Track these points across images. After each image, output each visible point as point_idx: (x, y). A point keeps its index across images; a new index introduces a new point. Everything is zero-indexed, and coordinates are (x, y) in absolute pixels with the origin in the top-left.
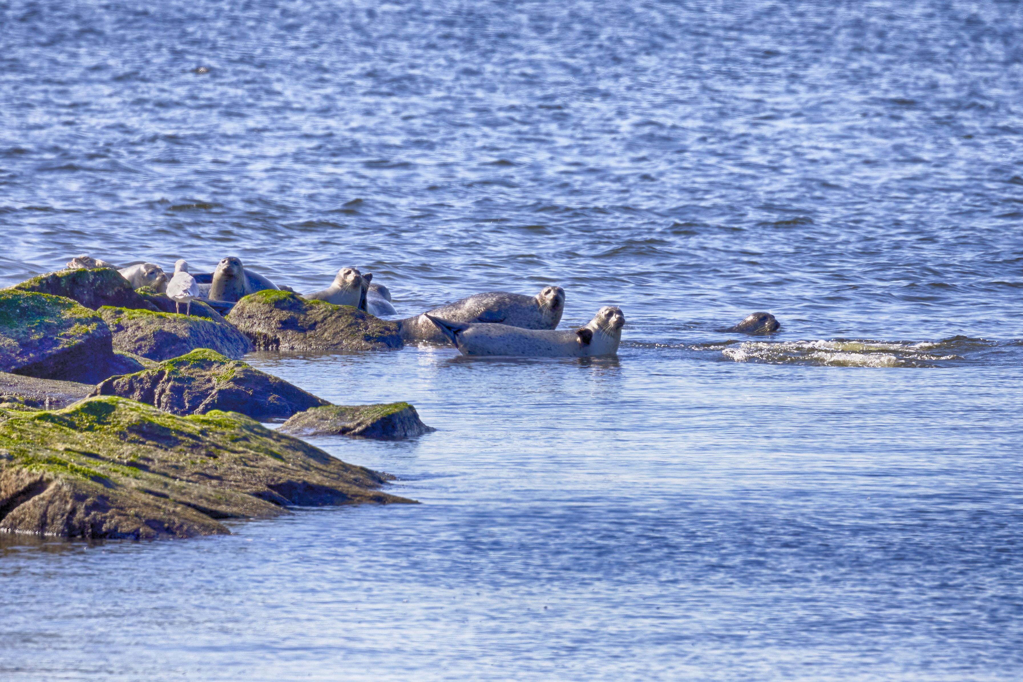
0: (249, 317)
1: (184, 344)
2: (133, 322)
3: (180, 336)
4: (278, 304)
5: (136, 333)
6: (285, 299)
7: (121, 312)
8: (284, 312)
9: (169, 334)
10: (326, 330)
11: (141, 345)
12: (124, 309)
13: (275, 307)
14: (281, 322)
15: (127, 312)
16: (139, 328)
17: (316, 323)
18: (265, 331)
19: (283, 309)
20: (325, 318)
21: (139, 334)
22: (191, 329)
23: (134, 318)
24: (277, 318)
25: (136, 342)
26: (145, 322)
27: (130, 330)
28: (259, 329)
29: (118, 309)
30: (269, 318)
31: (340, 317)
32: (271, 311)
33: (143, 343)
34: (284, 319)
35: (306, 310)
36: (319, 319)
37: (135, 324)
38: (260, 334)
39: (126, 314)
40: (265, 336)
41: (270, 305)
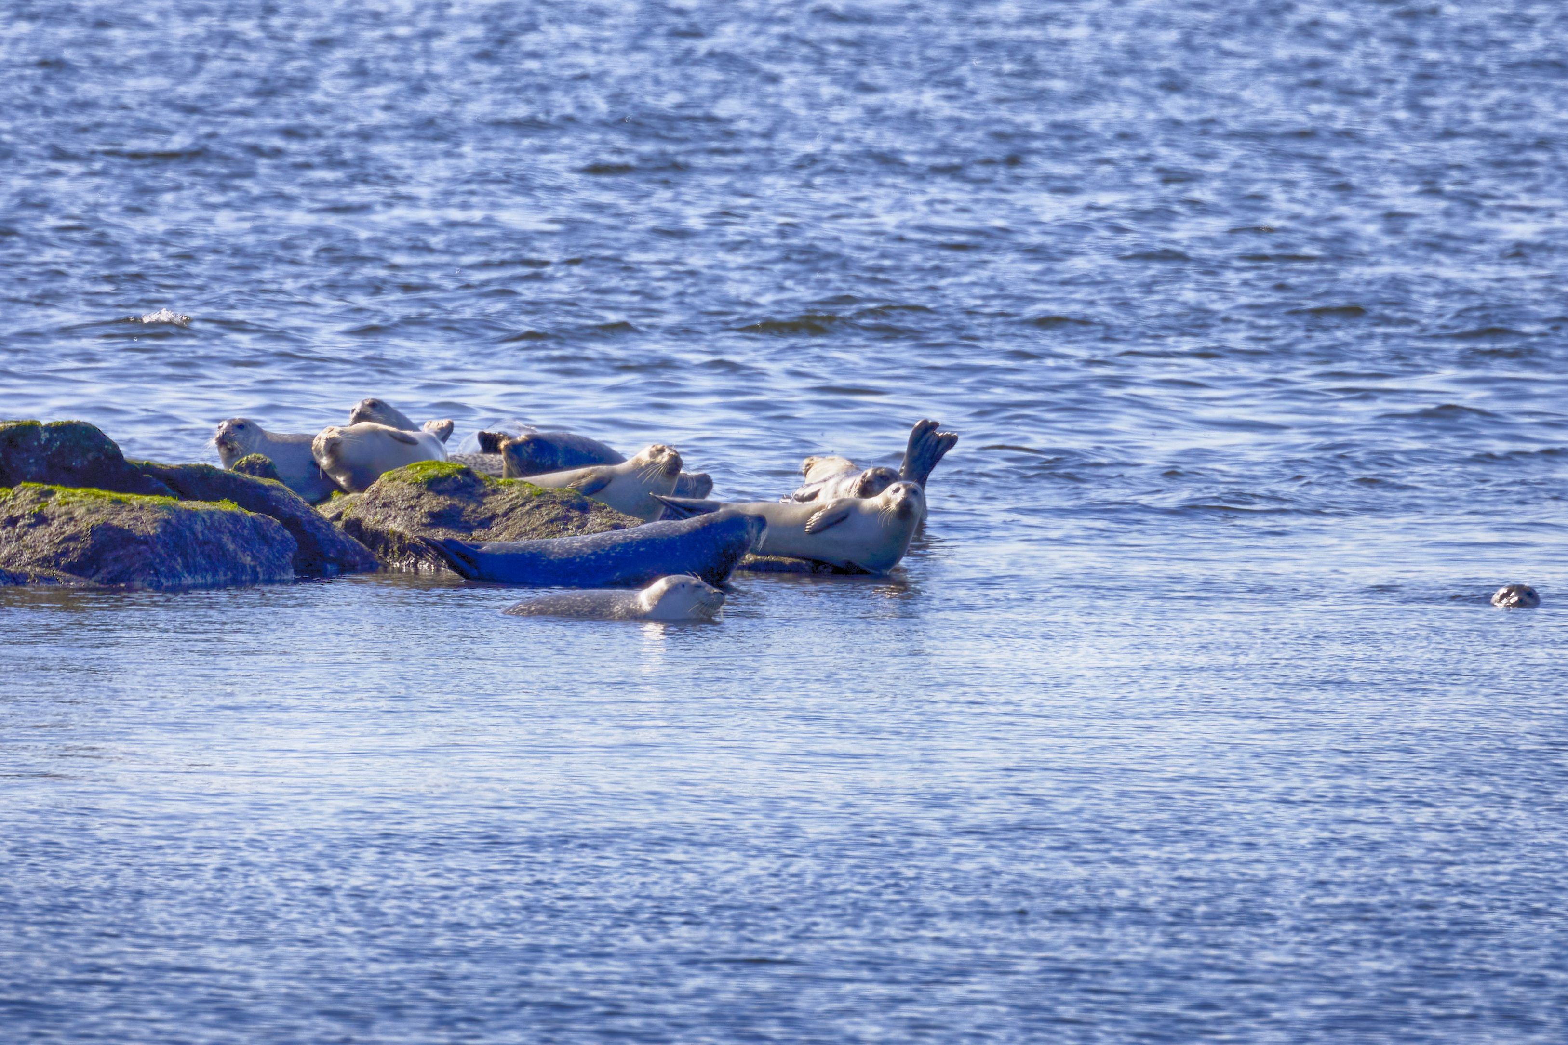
0: (384, 505)
1: (142, 547)
2: (63, 509)
3: (138, 534)
4: (434, 485)
5: (66, 528)
6: (448, 476)
7: (51, 493)
8: (442, 498)
9: (120, 530)
10: (507, 528)
11: (67, 548)
12: (56, 488)
13: (429, 489)
14: (431, 514)
15: (60, 493)
16: (71, 519)
17: (494, 516)
18: (400, 529)
19: (439, 493)
20: (512, 509)
21: (69, 530)
22: (167, 522)
23: (68, 503)
24: (426, 508)
25: (60, 543)
26: (83, 510)
27: (56, 523)
28: (395, 526)
29: (46, 487)
30: (412, 507)
31: (539, 507)
32: (419, 497)
33: (72, 545)
34: (437, 509)
35: (485, 495)
36: (500, 511)
37: (66, 513)
38: (394, 533)
39: (58, 496)
40: (401, 537)
41: (419, 485)
